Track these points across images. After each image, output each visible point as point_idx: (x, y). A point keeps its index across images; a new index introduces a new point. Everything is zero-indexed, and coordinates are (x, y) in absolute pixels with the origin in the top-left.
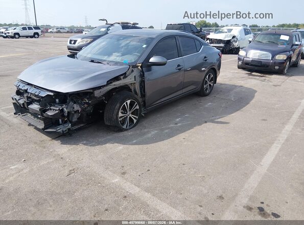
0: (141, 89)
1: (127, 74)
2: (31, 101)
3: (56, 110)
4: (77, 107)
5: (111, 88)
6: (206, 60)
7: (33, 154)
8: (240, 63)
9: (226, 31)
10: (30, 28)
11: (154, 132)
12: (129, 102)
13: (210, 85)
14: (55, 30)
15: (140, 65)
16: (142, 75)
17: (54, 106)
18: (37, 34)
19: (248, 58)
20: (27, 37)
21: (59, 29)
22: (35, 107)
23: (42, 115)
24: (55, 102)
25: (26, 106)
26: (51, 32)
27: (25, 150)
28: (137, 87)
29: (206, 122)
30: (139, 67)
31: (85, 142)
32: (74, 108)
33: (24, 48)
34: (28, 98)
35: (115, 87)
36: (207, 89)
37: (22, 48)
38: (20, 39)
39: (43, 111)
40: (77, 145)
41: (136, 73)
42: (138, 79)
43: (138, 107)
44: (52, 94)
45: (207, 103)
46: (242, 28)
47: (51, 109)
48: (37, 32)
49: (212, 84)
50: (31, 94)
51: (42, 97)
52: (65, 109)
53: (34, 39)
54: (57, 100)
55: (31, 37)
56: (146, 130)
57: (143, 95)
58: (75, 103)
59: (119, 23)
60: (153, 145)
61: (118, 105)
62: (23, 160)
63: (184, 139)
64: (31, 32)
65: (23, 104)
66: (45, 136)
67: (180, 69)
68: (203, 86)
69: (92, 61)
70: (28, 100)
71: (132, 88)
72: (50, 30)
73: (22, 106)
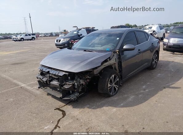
0: (119, 67)
1: (111, 57)
2: (52, 79)
3: (70, 85)
4: (82, 82)
5: (103, 68)
6: (153, 46)
7: (57, 116)
8: (165, 47)
9: (148, 28)
10: (30, 35)
11: (132, 97)
12: (113, 76)
13: (156, 62)
14: (43, 35)
15: (118, 51)
16: (119, 58)
17: (68, 82)
18: (34, 38)
19: (170, 43)
20: (28, 40)
21: (45, 35)
22: (55, 83)
23: (61, 89)
24: (68, 79)
25: (48, 83)
26: (41, 37)
27: (50, 114)
28: (117, 66)
29: (165, 88)
30: (117, 52)
31: (88, 106)
32: (80, 82)
33: (28, 46)
34: (50, 77)
35: (105, 66)
36: (154, 65)
37: (27, 46)
38: (24, 41)
39: (61, 86)
40: (84, 108)
41: (116, 56)
42: (117, 60)
43: (118, 80)
44: (67, 74)
45: (158, 74)
46: (158, 26)
47: (66, 84)
48: (33, 37)
49: (156, 61)
50: (52, 74)
51: (60, 76)
52: (76, 83)
53: (32, 41)
54: (69, 78)
55: (30, 40)
56: (126, 96)
57: (120, 71)
58: (81, 79)
59: (84, 28)
60: (136, 107)
61: (108, 79)
62: (52, 121)
63: (156, 101)
64: (30, 37)
65: (46, 81)
66: (60, 102)
67: (140, 52)
68: (152, 63)
69: (85, 51)
70: (50, 79)
71: (113, 67)
72: (40, 36)
73: (45, 83)
